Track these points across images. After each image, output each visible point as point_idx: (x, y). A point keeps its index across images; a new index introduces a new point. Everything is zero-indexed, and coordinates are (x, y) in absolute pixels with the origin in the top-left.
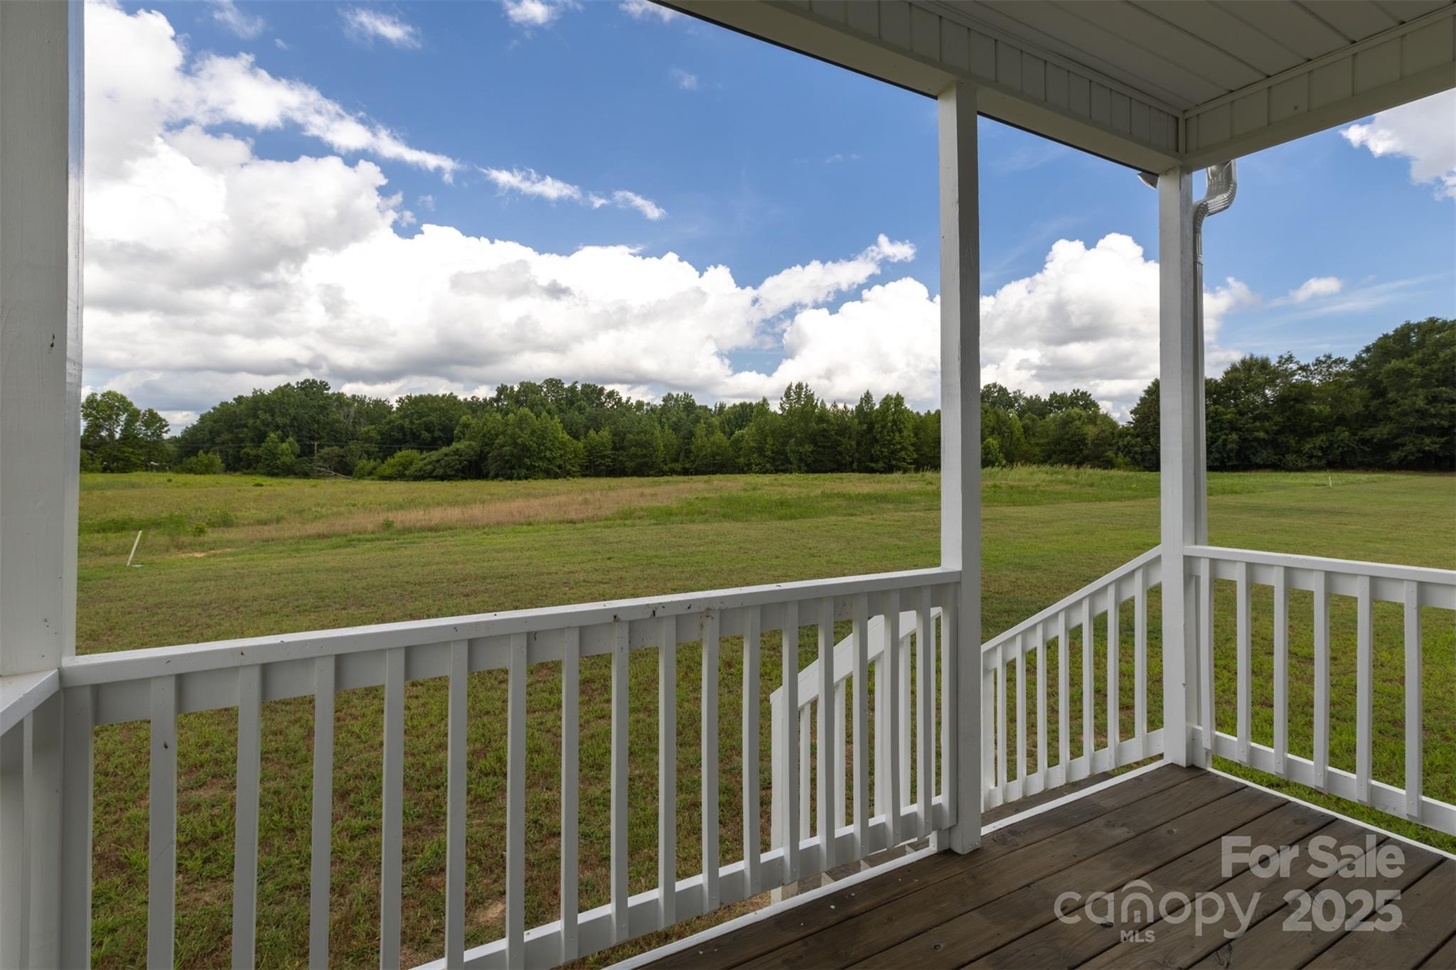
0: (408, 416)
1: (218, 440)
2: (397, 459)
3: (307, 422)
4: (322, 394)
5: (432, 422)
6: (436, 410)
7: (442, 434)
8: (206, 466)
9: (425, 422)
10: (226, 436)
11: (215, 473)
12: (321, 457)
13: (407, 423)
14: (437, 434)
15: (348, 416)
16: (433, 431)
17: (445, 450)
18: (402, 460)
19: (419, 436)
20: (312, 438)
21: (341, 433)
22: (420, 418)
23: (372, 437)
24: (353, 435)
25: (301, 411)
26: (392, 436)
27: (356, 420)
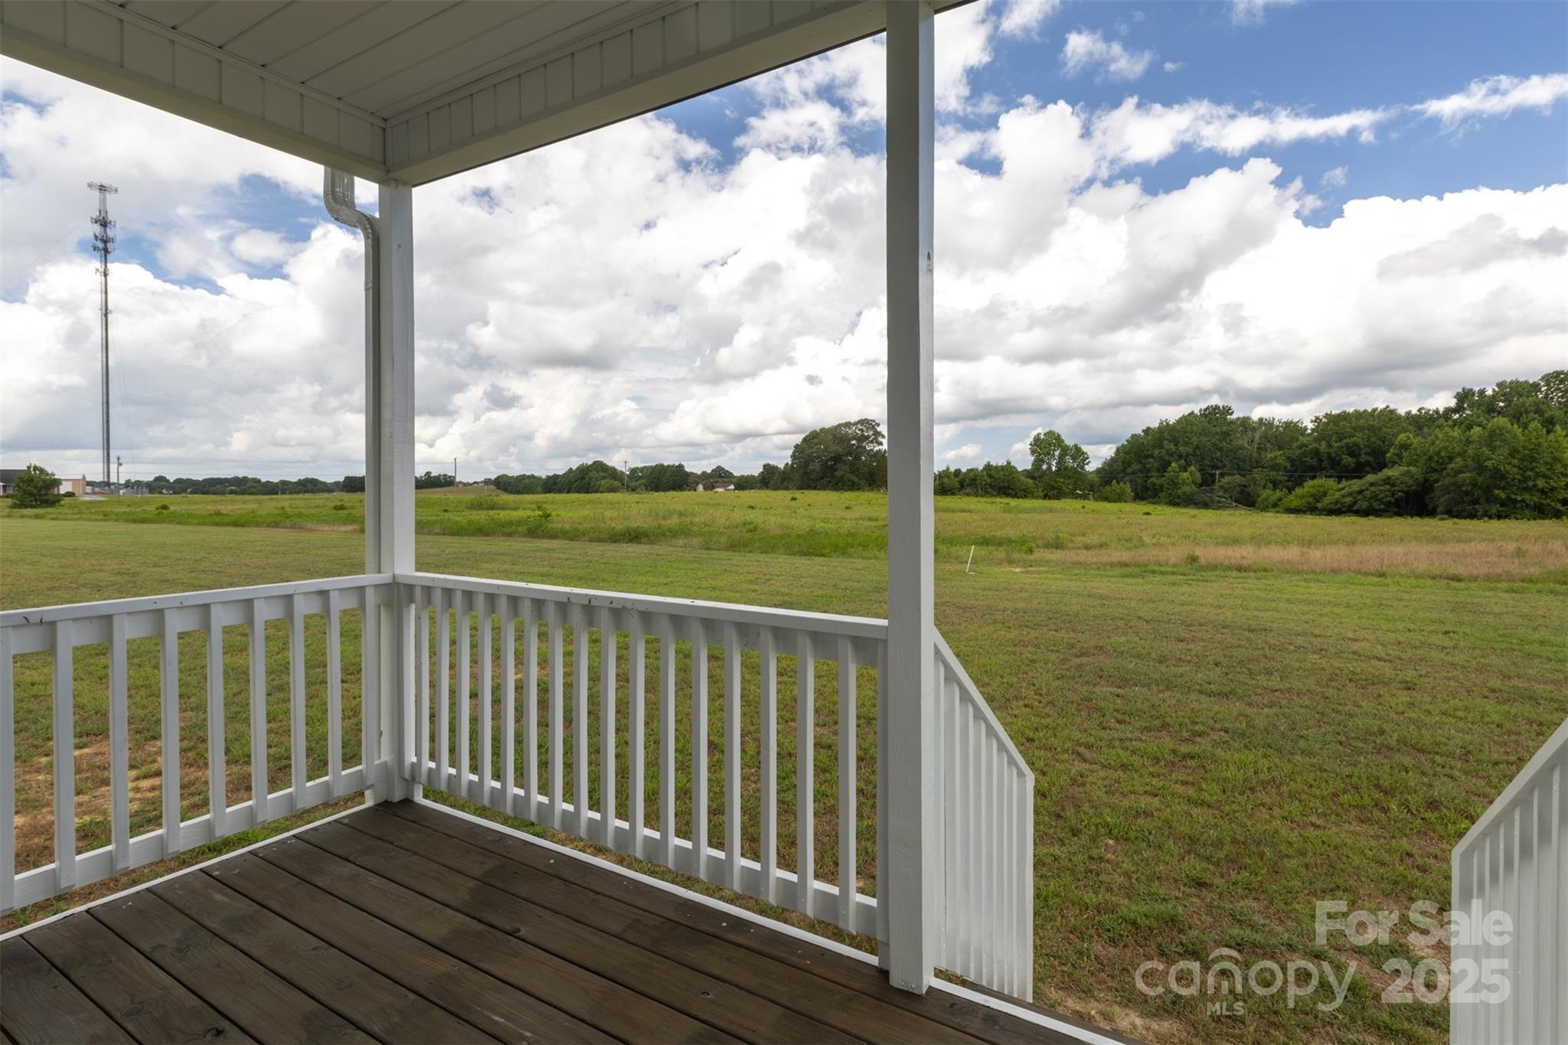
0: (1324, 439)
1: (1129, 470)
2: (1306, 489)
3: (1210, 450)
4: (1225, 419)
5: (1356, 445)
6: (1362, 428)
7: (1371, 459)
8: (1119, 494)
9: (1347, 444)
10: (1136, 466)
11: (1126, 501)
12: (1222, 487)
13: (1324, 446)
14: (1363, 458)
15: (1253, 441)
16: (1359, 455)
17: (1370, 478)
18: (1313, 491)
19: (1339, 462)
20: (1215, 467)
21: (1245, 461)
22: (1341, 440)
23: (1280, 464)
24: (1257, 462)
25: (1204, 439)
26: (1305, 462)
27: (1262, 446)
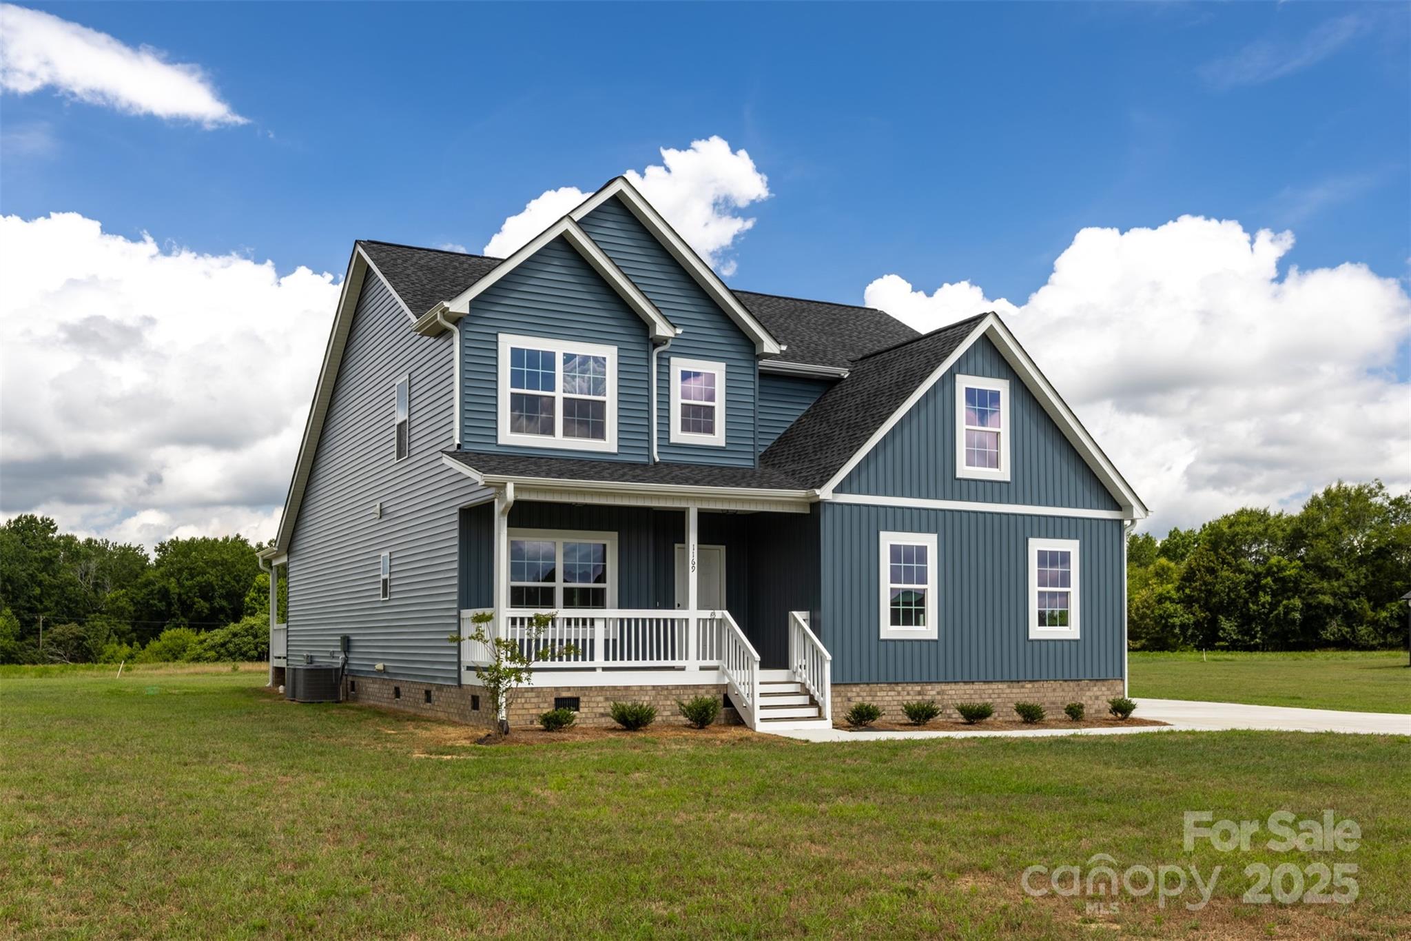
0: (172, 575)
3: (25, 585)
5: (210, 585)
6: (215, 564)
7: (224, 603)
9: (199, 583)
13: (172, 585)
14: (220, 602)
15: (86, 574)
16: (213, 598)
17: (234, 627)
19: (191, 606)
21: (78, 602)
23: (123, 608)
24: (95, 605)
26: (152, 606)
27: (99, 581)
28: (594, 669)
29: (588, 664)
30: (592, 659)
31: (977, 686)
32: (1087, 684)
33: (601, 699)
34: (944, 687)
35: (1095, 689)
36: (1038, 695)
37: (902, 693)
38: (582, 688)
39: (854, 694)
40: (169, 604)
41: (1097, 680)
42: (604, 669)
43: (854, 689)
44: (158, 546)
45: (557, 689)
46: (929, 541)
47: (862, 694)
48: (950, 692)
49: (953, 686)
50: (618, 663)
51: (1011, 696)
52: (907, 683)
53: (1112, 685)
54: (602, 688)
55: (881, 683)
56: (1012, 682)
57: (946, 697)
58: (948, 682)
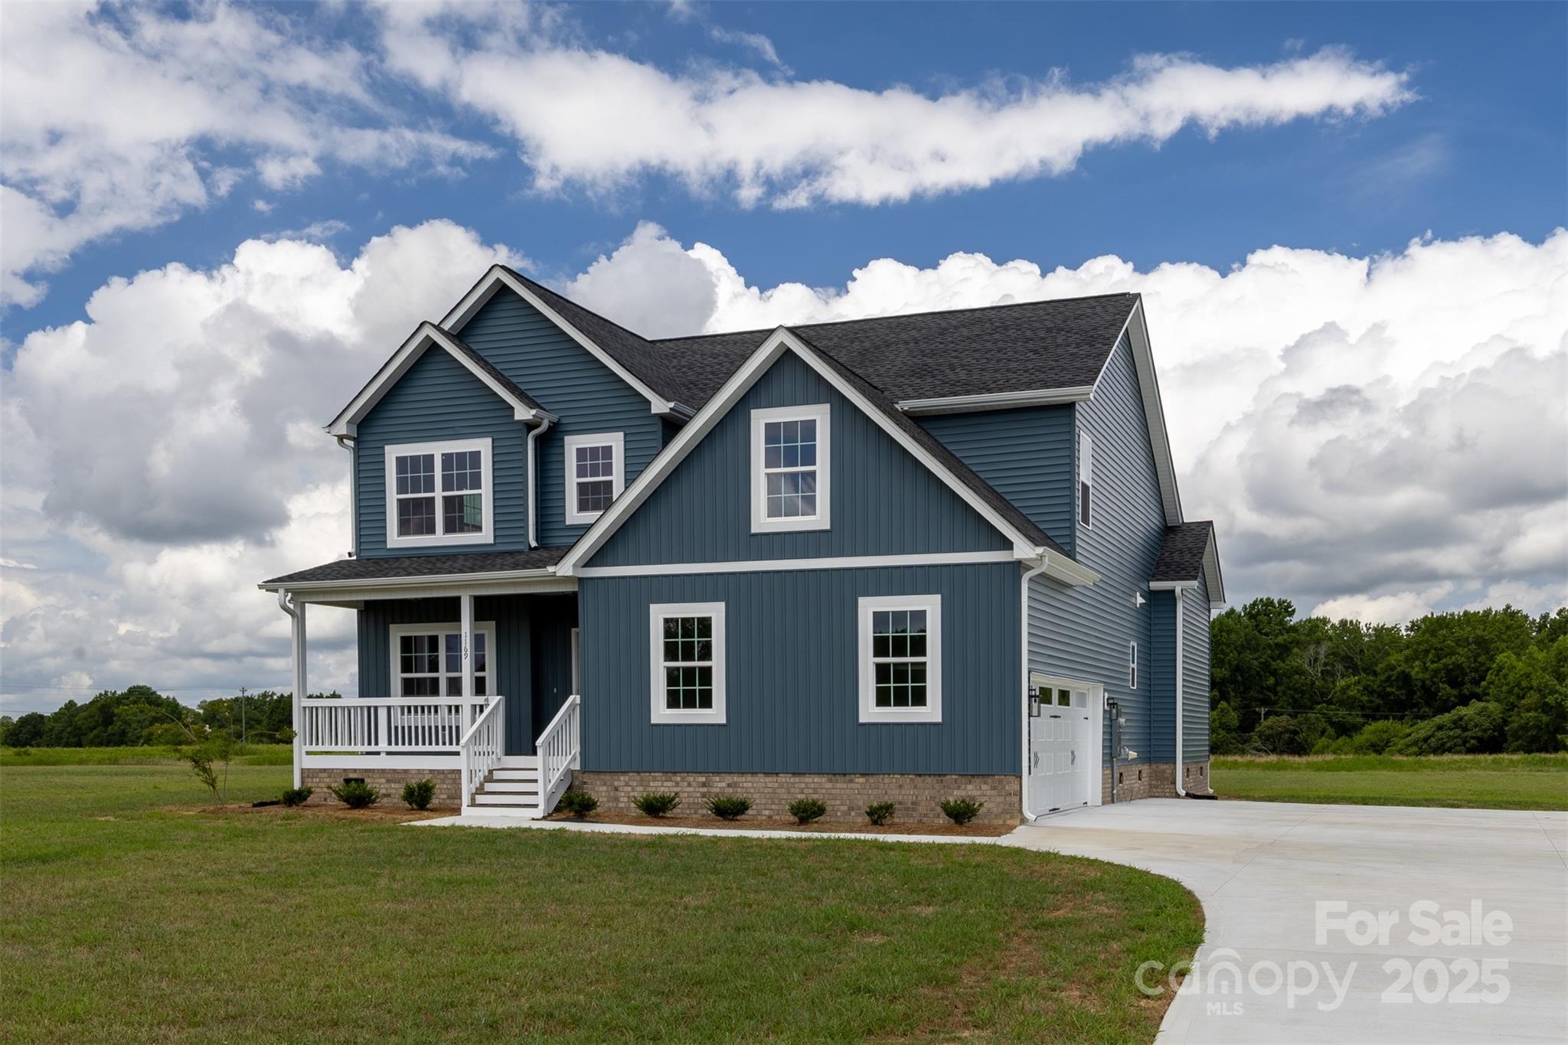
2: (1365, 736)
3: (1258, 674)
4: (1282, 623)
5: (1459, 667)
6: (1461, 642)
9: (1446, 666)
13: (1415, 671)
15: (1316, 660)
18: (1375, 738)
20: (1265, 702)
21: (1303, 693)
22: (1439, 659)
23: (1354, 698)
24: (1323, 694)
25: (1248, 656)
26: (1389, 694)
27: (1329, 668)
28: (378, 753)
29: (373, 748)
30: (377, 744)
31: (782, 778)
32: (956, 780)
33: (383, 780)
34: (736, 778)
35: (970, 787)
36: (875, 792)
37: (681, 784)
38: (366, 771)
39: (622, 783)
40: (1411, 693)
41: (973, 776)
42: (388, 753)
43: (622, 778)
44: (1409, 625)
45: (345, 770)
46: (716, 612)
47: (631, 783)
48: (745, 785)
49: (749, 778)
50: (400, 748)
51: (834, 791)
52: (688, 773)
53: (1000, 782)
54: (383, 771)
55: (655, 772)
56: (835, 774)
57: (739, 790)
58: (743, 773)
